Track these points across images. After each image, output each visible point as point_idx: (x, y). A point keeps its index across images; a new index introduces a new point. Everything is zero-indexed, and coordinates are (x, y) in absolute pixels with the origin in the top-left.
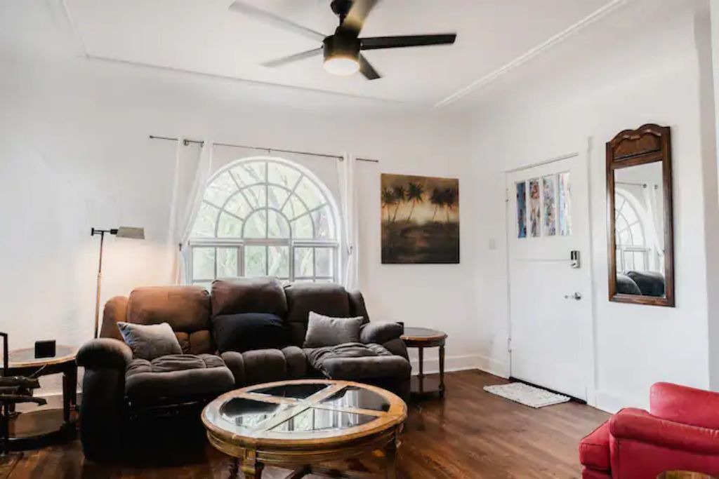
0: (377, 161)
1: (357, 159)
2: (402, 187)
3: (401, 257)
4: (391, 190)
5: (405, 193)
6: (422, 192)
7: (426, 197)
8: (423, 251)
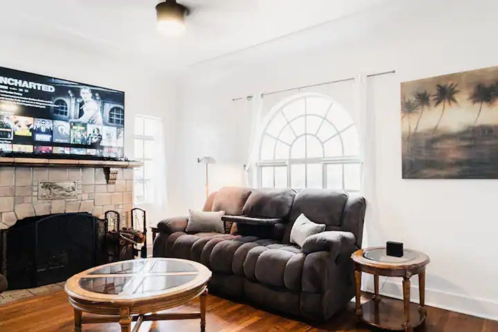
0: (394, 72)
1: (368, 76)
2: (426, 93)
3: (425, 171)
4: (413, 99)
5: (431, 98)
6: (457, 92)
7: (463, 97)
8: (459, 163)
